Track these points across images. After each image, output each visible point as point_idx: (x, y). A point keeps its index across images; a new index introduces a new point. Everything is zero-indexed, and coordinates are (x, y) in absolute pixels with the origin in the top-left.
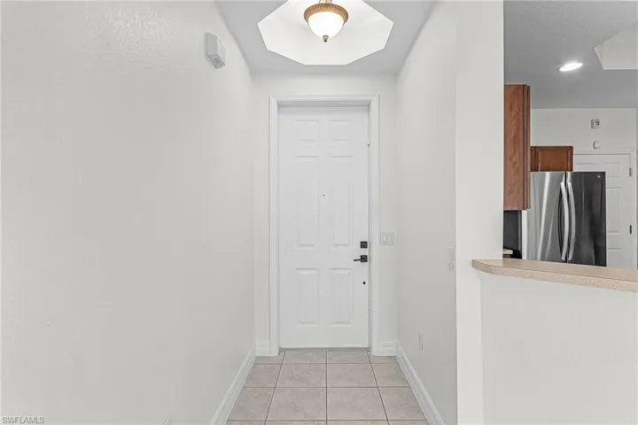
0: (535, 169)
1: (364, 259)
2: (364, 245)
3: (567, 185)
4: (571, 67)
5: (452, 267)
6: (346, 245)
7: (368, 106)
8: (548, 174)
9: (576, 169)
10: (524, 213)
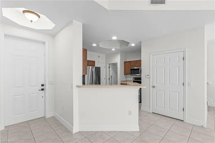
0: (88, 65)
1: (43, 90)
2: (43, 85)
3: (94, 70)
4: (94, 45)
5: (72, 88)
6: (36, 86)
7: (44, 43)
8: (90, 67)
9: (95, 66)
10: (86, 75)
